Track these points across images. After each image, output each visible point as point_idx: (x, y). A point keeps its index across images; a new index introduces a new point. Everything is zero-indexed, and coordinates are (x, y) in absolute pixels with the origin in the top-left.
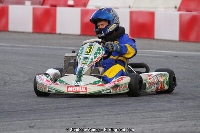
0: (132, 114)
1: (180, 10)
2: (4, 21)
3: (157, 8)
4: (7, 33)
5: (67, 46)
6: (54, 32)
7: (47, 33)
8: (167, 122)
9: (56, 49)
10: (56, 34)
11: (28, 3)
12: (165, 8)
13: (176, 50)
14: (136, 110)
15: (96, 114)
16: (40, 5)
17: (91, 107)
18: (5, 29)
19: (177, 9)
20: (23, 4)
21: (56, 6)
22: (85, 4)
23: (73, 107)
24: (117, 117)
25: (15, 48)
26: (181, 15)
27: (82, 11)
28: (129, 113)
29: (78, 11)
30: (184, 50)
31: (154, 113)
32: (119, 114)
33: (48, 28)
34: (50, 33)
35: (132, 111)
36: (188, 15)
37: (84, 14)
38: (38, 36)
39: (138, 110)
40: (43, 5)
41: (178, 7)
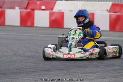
0: (73, 75)
1: (109, 12)
2: (2, 19)
3: (96, 11)
4: (4, 26)
5: (40, 34)
6: (33, 26)
7: (28, 26)
8: (93, 79)
9: (33, 36)
10: (34, 26)
11: (17, 8)
12: (101, 11)
13: (107, 37)
14: (75, 72)
15: (50, 75)
16: (24, 9)
17: (48, 71)
18: (3, 24)
19: (108, 11)
20: (14, 8)
21: (34, 10)
22: (52, 8)
23: (37, 71)
24: (63, 77)
25: (8, 36)
26: (110, 15)
27: (50, 12)
28: (71, 74)
29: (47, 13)
30: (112, 36)
31: (86, 74)
32: (64, 75)
33: (29, 23)
34: (30, 26)
35: (73, 73)
36: (114, 15)
37: (51, 14)
38: (23, 28)
39: (77, 72)
40: (26, 9)
41: (109, 10)
